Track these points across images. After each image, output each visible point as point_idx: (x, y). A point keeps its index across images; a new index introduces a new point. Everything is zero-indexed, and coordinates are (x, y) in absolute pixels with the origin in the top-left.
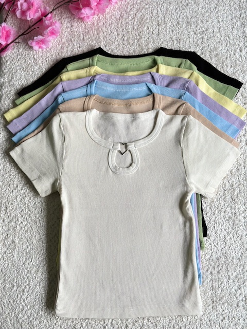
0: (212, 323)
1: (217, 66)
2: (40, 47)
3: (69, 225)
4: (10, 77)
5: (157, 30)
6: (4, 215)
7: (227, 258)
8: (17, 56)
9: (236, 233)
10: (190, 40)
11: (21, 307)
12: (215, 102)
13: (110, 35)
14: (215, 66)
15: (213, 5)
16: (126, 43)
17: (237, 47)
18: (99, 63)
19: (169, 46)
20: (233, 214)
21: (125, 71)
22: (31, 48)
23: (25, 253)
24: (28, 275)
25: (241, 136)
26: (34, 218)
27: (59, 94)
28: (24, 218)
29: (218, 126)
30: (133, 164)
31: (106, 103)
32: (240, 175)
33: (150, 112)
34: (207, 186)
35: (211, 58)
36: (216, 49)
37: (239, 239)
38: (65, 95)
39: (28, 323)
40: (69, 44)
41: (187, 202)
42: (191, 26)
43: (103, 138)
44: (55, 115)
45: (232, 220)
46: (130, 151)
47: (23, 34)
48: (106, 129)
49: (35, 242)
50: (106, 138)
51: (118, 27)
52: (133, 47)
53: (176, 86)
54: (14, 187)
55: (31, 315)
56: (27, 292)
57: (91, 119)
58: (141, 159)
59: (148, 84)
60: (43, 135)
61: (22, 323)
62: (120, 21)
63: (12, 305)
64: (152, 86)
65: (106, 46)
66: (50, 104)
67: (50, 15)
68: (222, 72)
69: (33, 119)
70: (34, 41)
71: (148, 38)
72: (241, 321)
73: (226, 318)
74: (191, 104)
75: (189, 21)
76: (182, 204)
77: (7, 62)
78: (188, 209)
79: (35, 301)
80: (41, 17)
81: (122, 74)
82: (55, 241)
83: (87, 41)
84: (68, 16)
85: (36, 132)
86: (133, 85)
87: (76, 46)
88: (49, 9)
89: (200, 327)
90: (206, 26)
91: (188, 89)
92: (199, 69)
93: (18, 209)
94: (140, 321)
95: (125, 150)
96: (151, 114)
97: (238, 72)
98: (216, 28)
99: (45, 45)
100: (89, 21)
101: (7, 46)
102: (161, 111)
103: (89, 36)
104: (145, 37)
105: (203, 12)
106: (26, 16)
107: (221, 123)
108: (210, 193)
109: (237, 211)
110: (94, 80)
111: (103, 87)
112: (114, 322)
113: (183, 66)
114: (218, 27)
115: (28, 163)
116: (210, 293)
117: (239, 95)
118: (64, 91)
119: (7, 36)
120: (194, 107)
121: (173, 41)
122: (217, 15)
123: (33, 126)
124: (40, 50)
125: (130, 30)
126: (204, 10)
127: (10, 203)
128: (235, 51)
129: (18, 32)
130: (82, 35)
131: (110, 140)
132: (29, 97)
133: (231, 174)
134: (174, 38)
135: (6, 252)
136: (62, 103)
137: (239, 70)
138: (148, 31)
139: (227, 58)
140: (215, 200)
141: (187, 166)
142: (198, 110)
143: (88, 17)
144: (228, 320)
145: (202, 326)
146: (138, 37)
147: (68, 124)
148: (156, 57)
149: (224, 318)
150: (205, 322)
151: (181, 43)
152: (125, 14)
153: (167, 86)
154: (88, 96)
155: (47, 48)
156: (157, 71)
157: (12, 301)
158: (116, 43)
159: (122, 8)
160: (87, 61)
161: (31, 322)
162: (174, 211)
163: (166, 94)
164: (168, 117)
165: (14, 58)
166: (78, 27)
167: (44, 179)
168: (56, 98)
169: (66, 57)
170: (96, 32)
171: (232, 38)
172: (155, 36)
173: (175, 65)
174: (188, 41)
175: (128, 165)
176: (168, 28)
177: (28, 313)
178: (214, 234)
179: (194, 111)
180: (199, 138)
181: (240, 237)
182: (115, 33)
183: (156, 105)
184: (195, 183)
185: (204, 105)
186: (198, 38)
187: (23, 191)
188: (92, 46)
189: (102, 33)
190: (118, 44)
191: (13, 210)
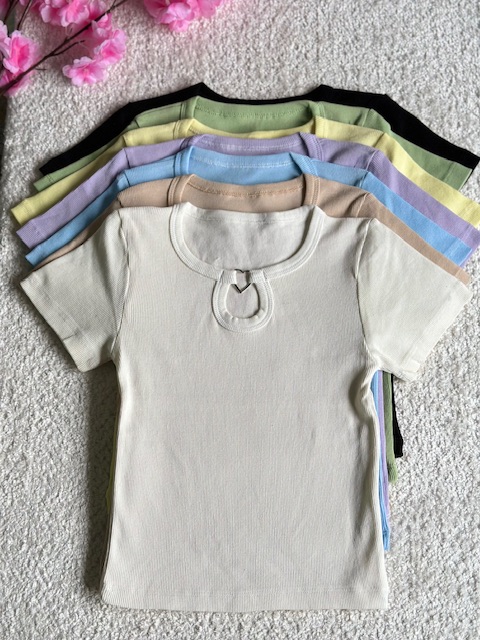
0: (408, 626)
1: (431, 123)
2: (86, 80)
3: (133, 428)
4: (26, 136)
5: (315, 51)
6: (7, 405)
7: (440, 498)
8: (41, 96)
9: (460, 451)
10: (379, 71)
11: (35, 585)
12: (425, 195)
13: (222, 58)
14: (427, 124)
15: (426, 5)
16: (253, 74)
17: (471, 86)
18: (199, 113)
19: (336, 82)
20: (455, 414)
21: (251, 129)
22: (68, 81)
23: (45, 479)
24: (50, 522)
25: (473, 262)
26: (64, 412)
27: (120, 172)
28: (46, 412)
29: (430, 242)
30: (261, 311)
31: (210, 191)
32: (471, 338)
33: (297, 210)
34: (404, 358)
35: (420, 108)
36: (428, 90)
37: (464, 462)
38: (131, 175)
39: (49, 617)
40: (142, 75)
41: (365, 388)
42: (381, 44)
43: (204, 258)
44: (110, 212)
45: (452, 425)
46: (254, 285)
47: (52, 54)
48: (209, 243)
49: (65, 458)
50: (210, 260)
51: (238, 44)
52: (266, 84)
53: (349, 160)
54: (27, 350)
55: (54, 600)
56: (48, 555)
57: (182, 221)
58: (276, 302)
59: (293, 154)
60: (85, 251)
61: (36, 616)
62: (244, 32)
63: (17, 580)
64: (302, 160)
65: (213, 81)
66: (101, 190)
67: (105, 18)
68: (441, 135)
69: (69, 219)
70: (75, 66)
71: (297, 67)
72: (466, 624)
73: (436, 617)
74: (377, 196)
75: (378, 34)
76: (354, 391)
77: (20, 106)
78: (366, 401)
79: (63, 574)
80: (89, 21)
81: (244, 135)
82: (105, 458)
83: (178, 69)
84: (141, 19)
85: (73, 245)
86: (264, 157)
88: (104, 6)
89: (384, 633)
90: (410, 44)
91: (372, 168)
92: (394, 129)
93: (34, 394)
94: (266, 619)
95: (245, 284)
96: (299, 215)
97: (472, 136)
98: (430, 49)
99: (96, 76)
100: (183, 31)
101: (21, 75)
102: (318, 209)
103: (182, 60)
104: (290, 65)
105: (406, 18)
106: (60, 18)
107: (434, 234)
108: (410, 371)
109: (462, 408)
110: (188, 147)
111: (206, 160)
112: (216, 620)
113: (363, 121)
114: (434, 48)
115: (56, 304)
116: (405, 568)
117: (472, 181)
118: (129, 166)
119: (23, 57)
120: (384, 202)
121: (345, 72)
122: (433, 24)
123: (68, 232)
124: (86, 85)
125: (262, 50)
126: (408, 14)
127: (18, 382)
128: (467, 94)
129: (43, 49)
130: (167, 58)
131: (217, 263)
132: (62, 176)
133: (453, 335)
134: (348, 67)
135: (8, 476)
136: (125, 188)
137: (473, 132)
138: (296, 52)
139: (450, 109)
140: (420, 385)
141: (367, 318)
142: (390, 208)
143: (180, 23)
144: (440, 621)
145: (388, 632)
146: (278, 64)
147: (136, 231)
148: (311, 103)
149: (432, 617)
150: (394, 624)
151: (361, 77)
152: (253, 19)
153: (332, 160)
154: (176, 176)
155: (98, 82)
156: (313, 131)
157: (17, 573)
158: (234, 74)
159: (247, 6)
160: (176, 108)
161: (54, 614)
162: (340, 405)
163: (330, 176)
164: (332, 221)
165: (34, 101)
166: (161, 43)
167: (86, 336)
168: (114, 180)
169: (135, 100)
170: (194, 53)
171: (460, 69)
172: (309, 63)
173: (347, 120)
174: (375, 73)
175: (252, 312)
176: (336, 47)
177: (48, 596)
178: (415, 451)
179: (383, 211)
180: (390, 264)
181: (467, 458)
182: (233, 55)
183: (310, 198)
184: (381, 352)
185: (402, 199)
186: (394, 68)
187: (45, 359)
188: (186, 80)
189: (207, 54)
190: (238, 77)
191: (26, 396)
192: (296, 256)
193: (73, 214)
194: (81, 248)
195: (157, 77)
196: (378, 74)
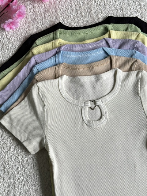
2: (11, 28)
5: (103, 2)
6: (3, 174)
10: (131, 7)
13: (66, 11)
16: (79, 16)
18: (61, 36)
19: (114, 14)
21: (83, 40)
22: (3, 30)
26: (28, 173)
27: (33, 66)
30: (103, 117)
31: (73, 69)
38: (39, 67)
40: (34, 22)
43: (75, 98)
44: (33, 85)
46: (98, 106)
48: (76, 91)
49: (32, 193)
50: (78, 98)
51: (71, 4)
52: (85, 19)
53: (127, 47)
54: (7, 149)
57: (63, 83)
58: (108, 112)
59: (104, 48)
60: (25, 103)
64: (108, 50)
65: (64, 21)
66: (27, 75)
69: (15, 90)
70: (6, 23)
71: (97, 10)
74: (141, 60)
80: (8, 3)
81: (82, 43)
82: (49, 190)
83: (48, 18)
85: (19, 100)
86: (92, 51)
87: (40, 24)
91: (137, 49)
92: (142, 31)
93: (14, 167)
95: (94, 106)
96: (111, 73)
99: (15, 25)
100: (48, 1)
103: (49, 14)
104: (94, 10)
110: (60, 51)
111: (68, 56)
113: (129, 29)
115: (16, 127)
118: (37, 63)
120: (145, 62)
121: (117, 9)
123: (16, 95)
124: (11, 30)
125: (81, 5)
127: (6, 163)
130: (43, 14)
131: (81, 99)
132: (9, 71)
134: (118, 7)
136: (37, 73)
138: (95, 4)
146: (89, 10)
147: (45, 91)
148: (107, 25)
151: (124, 11)
153: (120, 48)
154: (57, 65)
155: (16, 28)
156: (110, 37)
158: (72, 17)
160: (51, 35)
162: (143, 152)
163: (120, 55)
164: (125, 73)
166: (39, 8)
167: (32, 139)
168: (31, 70)
169: (33, 34)
170: (54, 10)
172: (102, 8)
173: (122, 30)
174: (129, 8)
175: (99, 118)
179: (145, 66)
182: (70, 9)
183: (114, 65)
186: (136, 5)
187: (16, 152)
188: (53, 22)
189: (59, 10)
190: (74, 18)
191: (11, 169)
192: (113, 91)
193: (16, 87)
194: (23, 102)
195: (40, 22)
196: (130, 9)
